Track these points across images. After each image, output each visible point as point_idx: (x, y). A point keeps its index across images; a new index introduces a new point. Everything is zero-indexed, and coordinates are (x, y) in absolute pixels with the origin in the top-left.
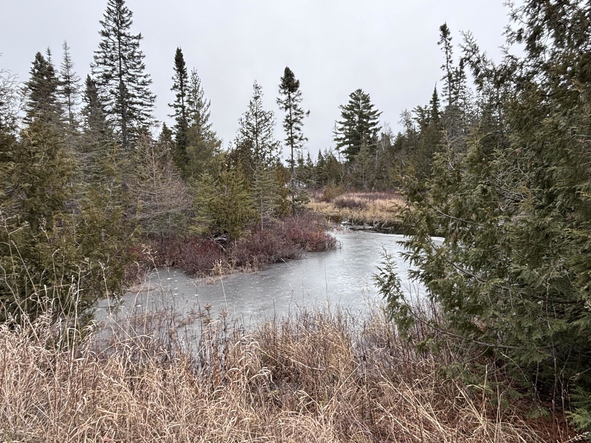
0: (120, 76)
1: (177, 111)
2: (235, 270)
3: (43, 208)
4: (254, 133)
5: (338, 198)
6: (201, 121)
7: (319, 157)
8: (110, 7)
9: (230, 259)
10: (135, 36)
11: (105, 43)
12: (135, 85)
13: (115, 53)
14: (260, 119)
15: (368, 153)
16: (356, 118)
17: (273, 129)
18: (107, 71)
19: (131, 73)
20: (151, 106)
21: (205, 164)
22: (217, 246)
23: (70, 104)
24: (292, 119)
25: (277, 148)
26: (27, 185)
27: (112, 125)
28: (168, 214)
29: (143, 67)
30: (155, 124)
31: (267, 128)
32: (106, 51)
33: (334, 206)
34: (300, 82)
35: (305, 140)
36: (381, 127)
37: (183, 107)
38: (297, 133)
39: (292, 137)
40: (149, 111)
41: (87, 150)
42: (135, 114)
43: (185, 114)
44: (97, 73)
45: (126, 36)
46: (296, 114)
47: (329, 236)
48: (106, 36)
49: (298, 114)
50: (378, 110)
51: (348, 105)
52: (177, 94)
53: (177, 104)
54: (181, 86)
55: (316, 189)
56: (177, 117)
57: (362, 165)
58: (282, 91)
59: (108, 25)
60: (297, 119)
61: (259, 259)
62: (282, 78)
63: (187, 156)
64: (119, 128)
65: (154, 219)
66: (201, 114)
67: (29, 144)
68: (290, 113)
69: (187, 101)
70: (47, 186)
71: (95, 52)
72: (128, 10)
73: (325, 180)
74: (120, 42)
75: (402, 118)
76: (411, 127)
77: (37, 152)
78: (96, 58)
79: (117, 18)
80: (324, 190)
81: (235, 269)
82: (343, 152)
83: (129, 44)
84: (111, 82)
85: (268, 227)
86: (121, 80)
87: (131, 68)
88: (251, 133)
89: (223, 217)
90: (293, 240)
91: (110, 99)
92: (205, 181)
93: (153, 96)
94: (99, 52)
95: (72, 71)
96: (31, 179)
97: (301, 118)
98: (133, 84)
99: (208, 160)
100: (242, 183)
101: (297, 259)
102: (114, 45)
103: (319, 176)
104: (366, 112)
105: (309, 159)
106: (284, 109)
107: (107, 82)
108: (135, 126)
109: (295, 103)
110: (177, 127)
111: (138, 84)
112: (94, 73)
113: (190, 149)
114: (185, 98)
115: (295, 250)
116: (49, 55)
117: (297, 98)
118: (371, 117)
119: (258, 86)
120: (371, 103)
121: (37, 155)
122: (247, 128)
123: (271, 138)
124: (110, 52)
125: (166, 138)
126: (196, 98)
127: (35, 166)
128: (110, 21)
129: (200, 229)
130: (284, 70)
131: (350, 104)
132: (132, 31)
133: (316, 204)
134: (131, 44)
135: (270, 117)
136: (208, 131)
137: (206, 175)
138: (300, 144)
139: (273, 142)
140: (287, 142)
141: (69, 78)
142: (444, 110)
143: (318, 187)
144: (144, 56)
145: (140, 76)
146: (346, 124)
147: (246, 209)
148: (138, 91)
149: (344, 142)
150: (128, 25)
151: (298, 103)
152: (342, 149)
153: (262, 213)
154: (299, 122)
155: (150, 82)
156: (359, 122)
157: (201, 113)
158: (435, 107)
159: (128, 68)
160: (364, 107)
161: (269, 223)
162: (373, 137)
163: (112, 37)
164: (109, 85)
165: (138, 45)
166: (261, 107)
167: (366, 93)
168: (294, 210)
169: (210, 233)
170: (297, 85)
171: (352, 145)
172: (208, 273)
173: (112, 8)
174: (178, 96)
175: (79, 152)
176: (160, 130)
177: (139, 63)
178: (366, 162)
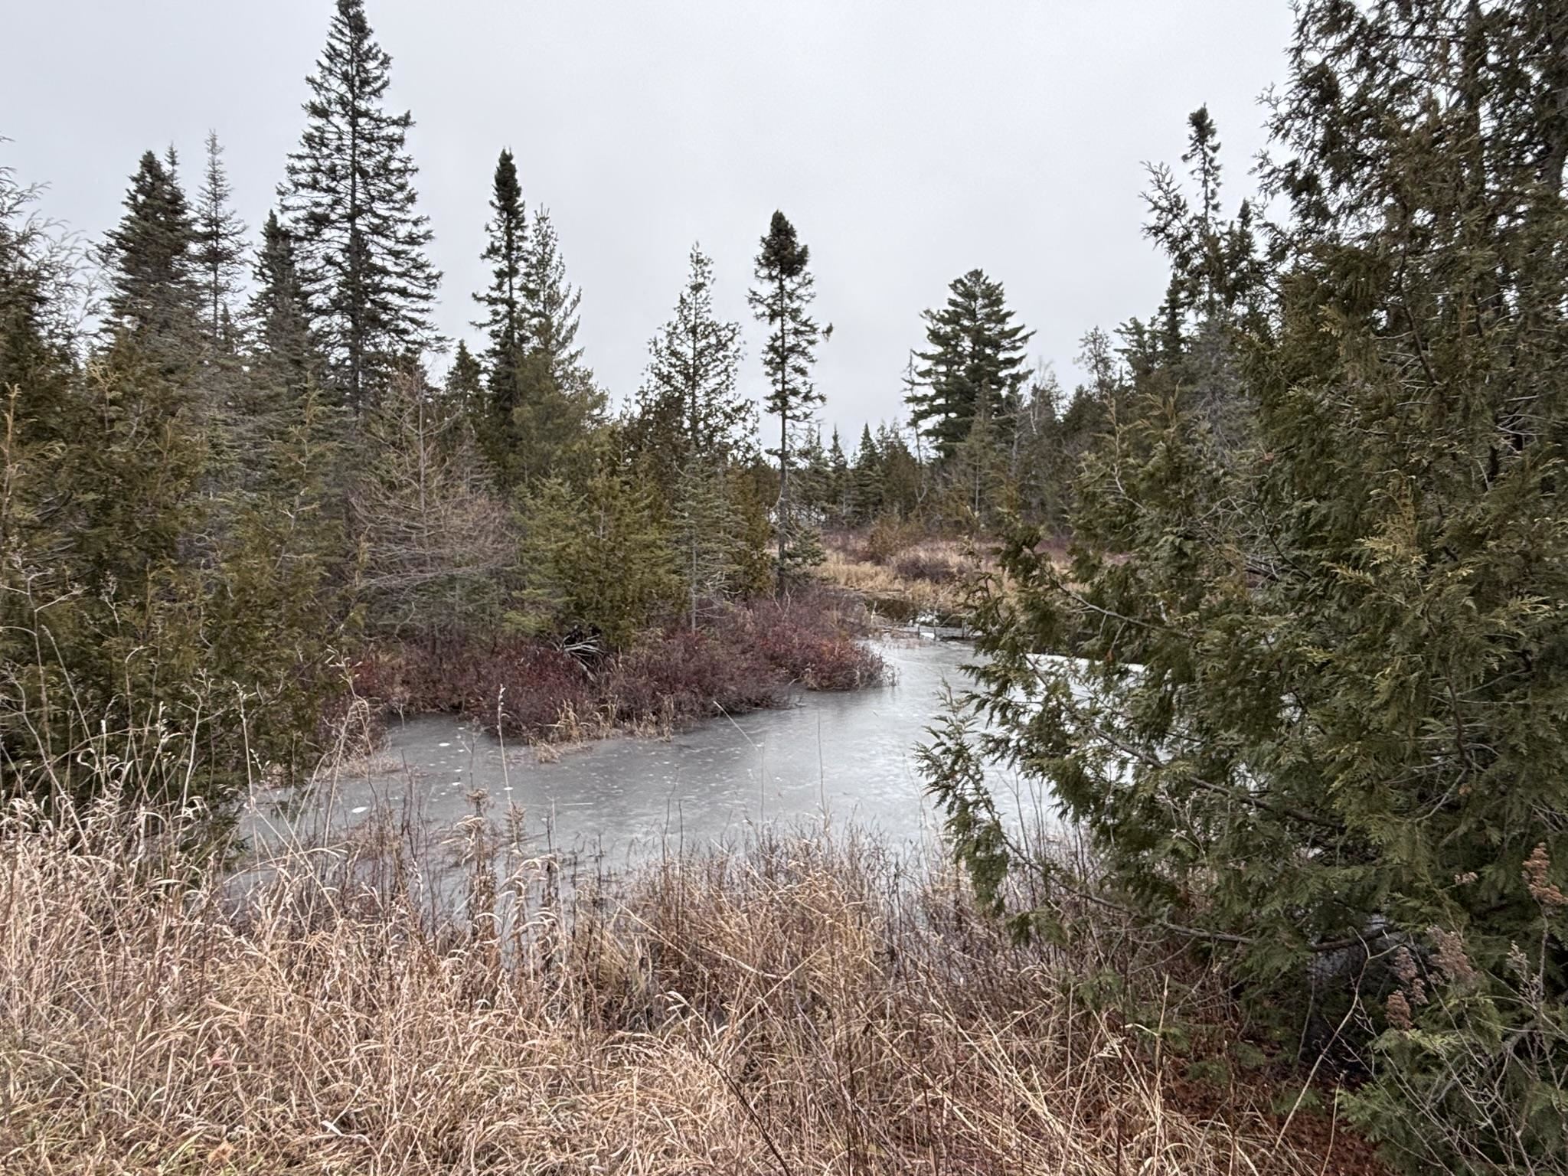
0: (351, 218)
1: (496, 313)
2: (614, 730)
3: (127, 554)
4: (687, 377)
5: (906, 555)
6: (554, 342)
7: (864, 444)
8: (334, 42)
9: (604, 701)
10: (395, 117)
11: (316, 134)
12: (390, 244)
13: (341, 162)
14: (703, 343)
15: (990, 438)
16: (967, 344)
17: (736, 370)
18: (318, 205)
19: (379, 212)
20: (426, 298)
21: (559, 453)
22: (571, 666)
23: (217, 290)
24: (787, 345)
25: (744, 420)
26: (91, 496)
27: (327, 345)
28: (452, 579)
29: (411, 199)
30: (436, 346)
31: (722, 367)
32: (318, 154)
33: (891, 577)
34: (810, 250)
35: (818, 401)
36: (1031, 372)
37: (511, 303)
38: (797, 381)
39: (784, 391)
40: (423, 311)
41: (253, 408)
42: (385, 317)
43: (516, 323)
44: (294, 209)
45: (371, 118)
46: (797, 332)
47: (865, 652)
48: (321, 116)
49: (802, 333)
50: (1022, 327)
51: (946, 311)
52: (497, 269)
53: (495, 294)
54: (508, 250)
55: (852, 527)
56: (496, 327)
57: (975, 468)
58: (764, 272)
59: (327, 90)
60: (799, 345)
61: (678, 705)
62: (763, 240)
63: (515, 430)
64: (342, 353)
65: (417, 590)
66: (555, 324)
67: (101, 400)
68: (782, 330)
69: (521, 289)
70: (140, 500)
71: (291, 156)
72: (379, 51)
73: (875, 504)
74: (354, 131)
75: (1086, 349)
76: (1110, 373)
77: (119, 419)
78: (293, 170)
79: (351, 70)
80: (870, 531)
81: (615, 726)
82: (928, 433)
83: (379, 138)
84: (328, 233)
85: (709, 621)
86: (353, 228)
87: (382, 199)
88: (680, 378)
89: (589, 591)
90: (772, 658)
91: (323, 278)
92: (553, 498)
93: (435, 272)
94: (300, 157)
95: (225, 208)
96: (102, 482)
97: (811, 343)
98: (383, 241)
99: (568, 442)
100: (649, 507)
101: (779, 708)
102: (340, 138)
103: (862, 493)
104: (992, 329)
105: (835, 449)
106: (768, 320)
107: (318, 233)
108: (384, 348)
109: (795, 305)
110: (494, 353)
111: (397, 242)
112: (285, 209)
113: (522, 412)
114: (517, 281)
115: (773, 685)
116: (173, 163)
117: (801, 291)
118: (1005, 343)
119: (702, 257)
120: (1005, 308)
121: (119, 427)
122: (671, 365)
123: (731, 392)
124: (329, 156)
125: (465, 380)
126: (543, 282)
127: (112, 452)
128: (331, 79)
129: (531, 621)
130: (770, 220)
131: (951, 308)
132: (387, 105)
133: (845, 567)
134: (383, 138)
135: (731, 339)
136: (571, 368)
137: (555, 484)
138: (804, 409)
139: (736, 404)
140: (770, 404)
141: (218, 226)
142: (1196, 333)
143: (858, 522)
144: (417, 170)
145: (404, 221)
146: (938, 360)
147: (655, 574)
148: (397, 258)
149: (931, 406)
150: (378, 90)
151: (804, 305)
152: (927, 424)
153: (695, 586)
154: (803, 353)
155: (427, 236)
156: (972, 356)
157: (555, 321)
158: (1174, 324)
159: (373, 199)
160: (988, 318)
161: (713, 612)
162: (1008, 397)
163: (336, 119)
164: (323, 241)
165: (401, 141)
166: (709, 311)
167: (993, 281)
168: (781, 581)
169: (556, 632)
170: (802, 258)
171: (953, 415)
172: (543, 734)
173: (339, 46)
174: (500, 274)
175: (233, 414)
176: (450, 361)
177: (401, 188)
178: (986, 462)
